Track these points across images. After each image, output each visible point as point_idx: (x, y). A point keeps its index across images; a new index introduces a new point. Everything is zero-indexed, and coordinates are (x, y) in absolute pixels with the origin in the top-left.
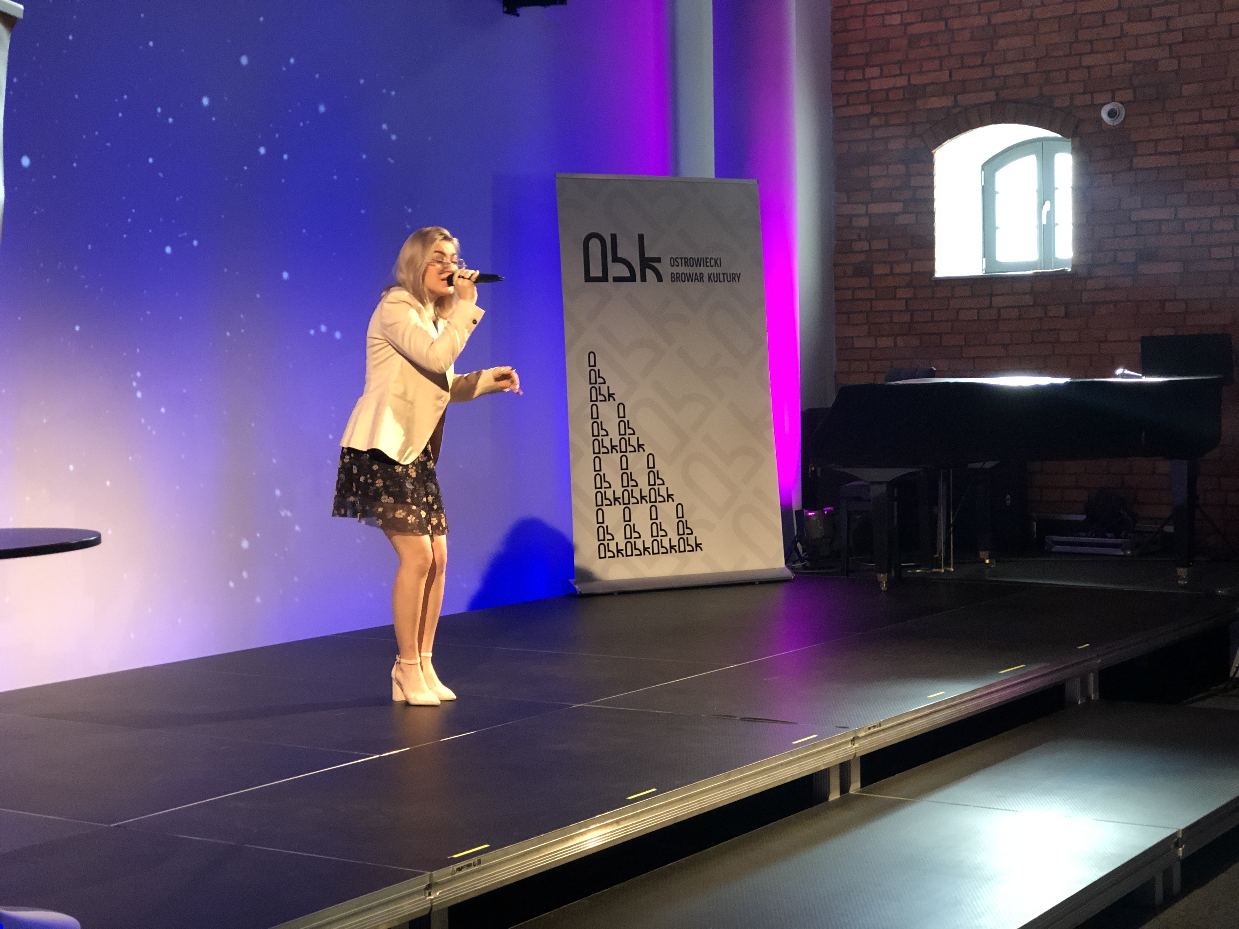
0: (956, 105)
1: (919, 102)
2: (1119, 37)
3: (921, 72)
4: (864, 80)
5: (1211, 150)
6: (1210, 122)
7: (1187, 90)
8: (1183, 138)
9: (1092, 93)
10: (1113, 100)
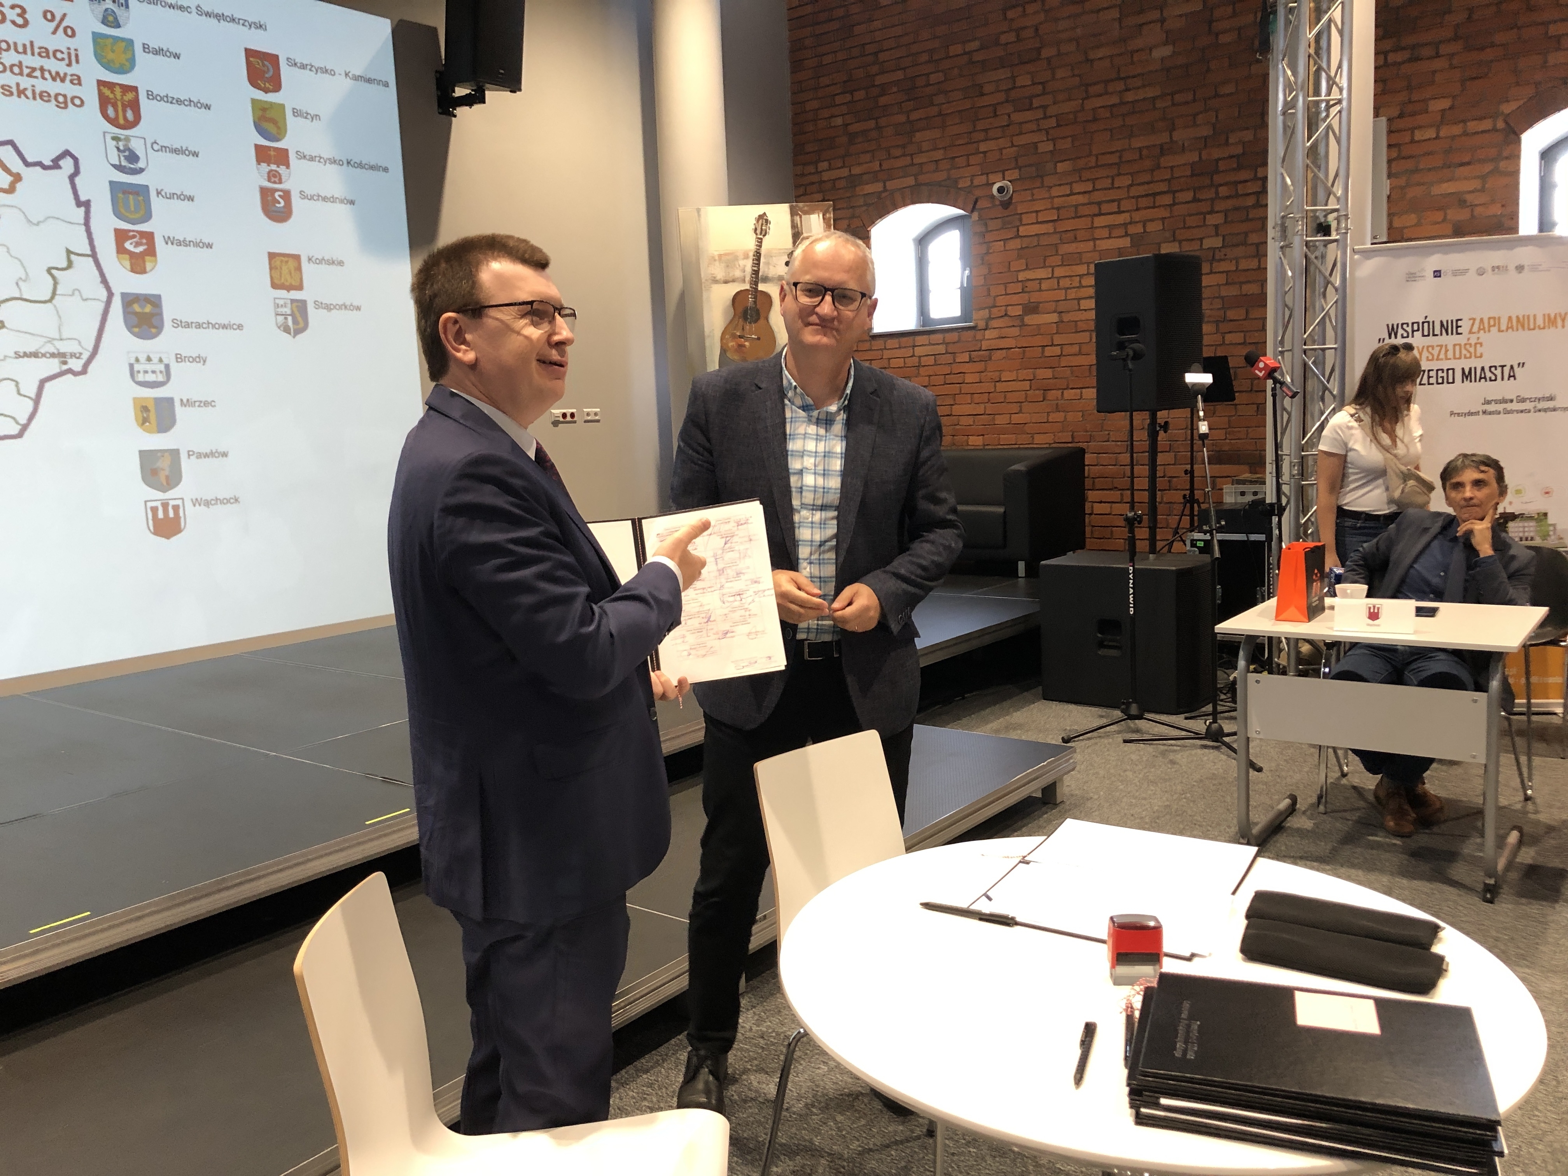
0: (885, 190)
1: (857, 189)
2: (1008, 126)
3: (860, 164)
4: (817, 172)
5: (1080, 217)
6: (1079, 193)
7: (1061, 167)
8: (1058, 209)
9: (987, 174)
10: (1004, 179)
